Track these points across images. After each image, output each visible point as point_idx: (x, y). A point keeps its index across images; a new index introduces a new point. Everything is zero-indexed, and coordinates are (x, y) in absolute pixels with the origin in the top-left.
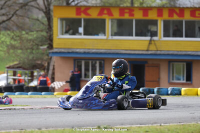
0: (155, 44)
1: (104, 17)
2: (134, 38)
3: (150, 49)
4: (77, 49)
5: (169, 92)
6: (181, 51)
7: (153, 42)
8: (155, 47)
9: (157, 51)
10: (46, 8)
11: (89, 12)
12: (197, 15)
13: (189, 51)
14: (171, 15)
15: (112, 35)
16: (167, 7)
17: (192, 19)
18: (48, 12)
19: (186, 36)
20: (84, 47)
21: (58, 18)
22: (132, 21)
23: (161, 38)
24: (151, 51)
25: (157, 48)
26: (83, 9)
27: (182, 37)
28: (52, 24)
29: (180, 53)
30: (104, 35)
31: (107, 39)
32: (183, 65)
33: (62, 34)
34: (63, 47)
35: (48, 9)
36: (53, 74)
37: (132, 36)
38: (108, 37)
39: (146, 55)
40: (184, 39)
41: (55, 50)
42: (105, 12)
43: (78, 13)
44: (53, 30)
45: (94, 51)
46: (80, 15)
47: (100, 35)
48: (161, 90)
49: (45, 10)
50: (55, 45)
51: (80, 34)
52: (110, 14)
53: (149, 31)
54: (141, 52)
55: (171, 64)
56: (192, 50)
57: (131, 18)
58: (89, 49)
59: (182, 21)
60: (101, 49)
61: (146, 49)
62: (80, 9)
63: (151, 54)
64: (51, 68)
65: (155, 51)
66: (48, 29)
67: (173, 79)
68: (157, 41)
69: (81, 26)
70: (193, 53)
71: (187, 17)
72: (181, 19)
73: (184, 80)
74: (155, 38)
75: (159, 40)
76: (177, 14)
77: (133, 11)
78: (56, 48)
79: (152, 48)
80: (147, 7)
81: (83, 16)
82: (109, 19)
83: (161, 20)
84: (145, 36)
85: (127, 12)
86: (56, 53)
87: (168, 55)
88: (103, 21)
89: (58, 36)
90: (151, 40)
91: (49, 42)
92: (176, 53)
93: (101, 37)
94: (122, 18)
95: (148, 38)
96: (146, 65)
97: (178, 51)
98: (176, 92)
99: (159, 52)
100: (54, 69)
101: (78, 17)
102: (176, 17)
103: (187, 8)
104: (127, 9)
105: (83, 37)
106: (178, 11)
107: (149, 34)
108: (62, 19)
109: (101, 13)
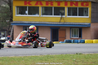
0: (63, 19)
1: (38, 5)
2: (53, 16)
3: (61, 22)
4: (25, 21)
5: (79, 42)
6: (76, 23)
7: (62, 18)
8: (63, 20)
9: (65, 22)
10: (9, 1)
11: (31, 3)
12: (84, 5)
13: (80, 23)
14: (71, 5)
15: (42, 15)
16: (69, 1)
17: (82, 7)
18: (10, 3)
19: (79, 15)
20: (28, 21)
21: (15, 6)
22: (52, 7)
23: (66, 16)
24: (62, 22)
25: (64, 21)
26: (28, 2)
27: (77, 15)
28: (13, 9)
29: (76, 24)
30: (38, 14)
31: (40, 17)
32: (78, 29)
33: (17, 14)
34: (18, 20)
35: (10, 2)
36: (13, 34)
37: (52, 15)
38: (40, 15)
39: (59, 24)
40: (78, 17)
41: (14, 22)
42: (39, 3)
43: (25, 4)
44: (13, 12)
45: (33, 22)
46: (26, 5)
47: (36, 14)
48: (75, 41)
49: (8, 2)
50: (13, 20)
51: (26, 14)
52: (41, 4)
53: (60, 13)
54: (56, 23)
55: (71, 29)
56: (82, 22)
57: (52, 6)
58: (31, 22)
59: (77, 8)
60: (37, 22)
61: (59, 22)
62: (26, 1)
63: (62, 24)
64: (12, 31)
65: (64, 22)
66: (10, 11)
67: (72, 36)
68: (64, 17)
69: (27, 10)
70: (82, 24)
71: (80, 6)
72: (76, 7)
73: (78, 37)
74: (63, 16)
75: (66, 17)
76: (74, 4)
77: (53, 3)
78: (14, 21)
79: (62, 21)
80: (60, 1)
81: (28, 5)
82: (41, 7)
83: (67, 7)
84: (59, 15)
85: (50, 4)
86: (14, 23)
87: (70, 24)
88: (38, 8)
89: (15, 15)
90: (61, 17)
91: (10, 18)
92: (74, 23)
93: (37, 15)
94: (47, 6)
95: (60, 16)
96: (59, 29)
97: (75, 23)
98: (82, 42)
99: (65, 23)
100: (13, 31)
101: (25, 6)
102: (74, 6)
103: (80, 1)
104: (50, 2)
105: (28, 15)
106: (75, 3)
107: (61, 14)
108: (17, 7)
109: (37, 4)
